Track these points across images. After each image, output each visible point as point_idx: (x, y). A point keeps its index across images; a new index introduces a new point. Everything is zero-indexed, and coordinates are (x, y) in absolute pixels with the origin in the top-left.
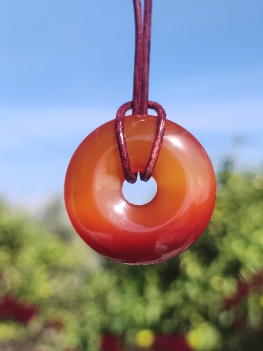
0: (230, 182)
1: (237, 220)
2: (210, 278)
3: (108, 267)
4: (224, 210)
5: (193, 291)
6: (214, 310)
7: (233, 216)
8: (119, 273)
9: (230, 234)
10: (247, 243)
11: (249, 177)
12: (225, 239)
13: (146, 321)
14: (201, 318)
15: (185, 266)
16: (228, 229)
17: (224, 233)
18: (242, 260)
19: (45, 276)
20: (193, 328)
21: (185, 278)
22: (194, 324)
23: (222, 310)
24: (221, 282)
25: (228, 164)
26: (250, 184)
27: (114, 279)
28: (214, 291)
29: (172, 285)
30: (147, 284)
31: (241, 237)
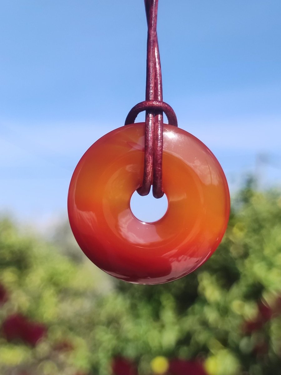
0: (253, 200)
1: (261, 242)
2: (230, 302)
3: (121, 289)
4: (246, 230)
5: (211, 315)
6: (234, 336)
7: (256, 237)
8: (133, 296)
9: (252, 256)
10: (270, 265)
11: (273, 196)
12: (247, 262)
13: (161, 347)
14: (220, 345)
15: (204, 289)
16: (251, 251)
17: (245, 255)
18: (265, 283)
19: (54, 300)
20: (212, 355)
21: (205, 302)
22: (212, 351)
23: (242, 336)
24: (241, 307)
25: (250, 182)
26: (274, 203)
27: (128, 302)
28: (234, 316)
29: (190, 309)
30: (164, 307)
31: (264, 259)
